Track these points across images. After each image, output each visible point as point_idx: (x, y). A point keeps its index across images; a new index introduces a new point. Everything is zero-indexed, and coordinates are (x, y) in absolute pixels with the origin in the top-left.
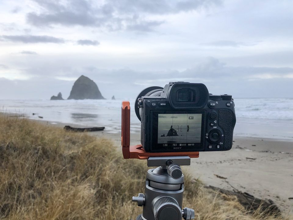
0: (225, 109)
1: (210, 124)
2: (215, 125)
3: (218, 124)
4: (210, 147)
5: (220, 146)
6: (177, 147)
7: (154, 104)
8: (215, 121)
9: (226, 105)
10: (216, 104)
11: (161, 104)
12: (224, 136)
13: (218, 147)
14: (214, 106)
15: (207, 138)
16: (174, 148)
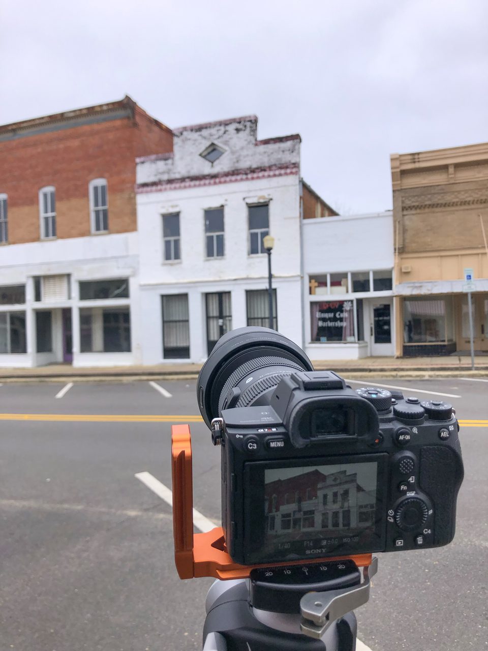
0: (437, 445)
1: (399, 487)
2: (411, 488)
3: (418, 486)
4: (399, 543)
5: (425, 537)
6: (315, 548)
7: (253, 447)
8: (411, 479)
9: (440, 434)
10: (413, 435)
11: (273, 445)
12: (434, 512)
13: (420, 540)
14: (408, 441)
15: (392, 520)
16: (308, 552)
